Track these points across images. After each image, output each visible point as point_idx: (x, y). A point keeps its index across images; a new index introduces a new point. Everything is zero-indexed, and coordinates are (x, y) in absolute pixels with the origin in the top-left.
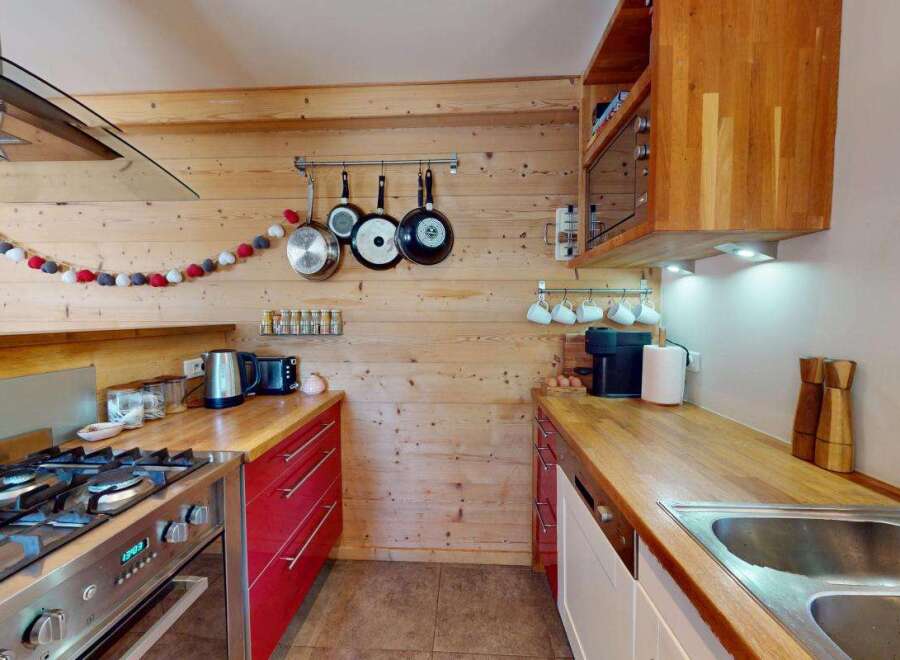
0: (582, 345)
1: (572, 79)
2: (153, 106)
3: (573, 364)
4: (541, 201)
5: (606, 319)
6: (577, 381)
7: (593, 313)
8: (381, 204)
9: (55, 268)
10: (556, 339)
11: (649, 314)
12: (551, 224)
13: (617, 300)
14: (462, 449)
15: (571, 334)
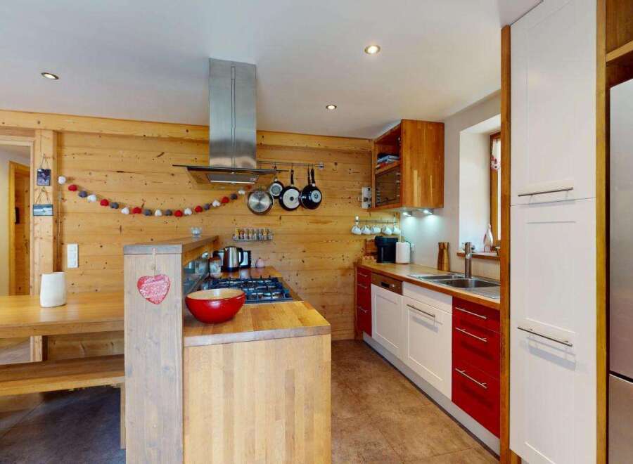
0: (373, 243)
1: (369, 140)
2: (187, 131)
3: (369, 251)
4: (357, 184)
5: (381, 233)
6: (373, 257)
7: (377, 230)
8: (292, 182)
9: (117, 206)
10: (363, 241)
11: (397, 231)
12: (361, 194)
13: (385, 225)
14: (324, 290)
15: (369, 239)
